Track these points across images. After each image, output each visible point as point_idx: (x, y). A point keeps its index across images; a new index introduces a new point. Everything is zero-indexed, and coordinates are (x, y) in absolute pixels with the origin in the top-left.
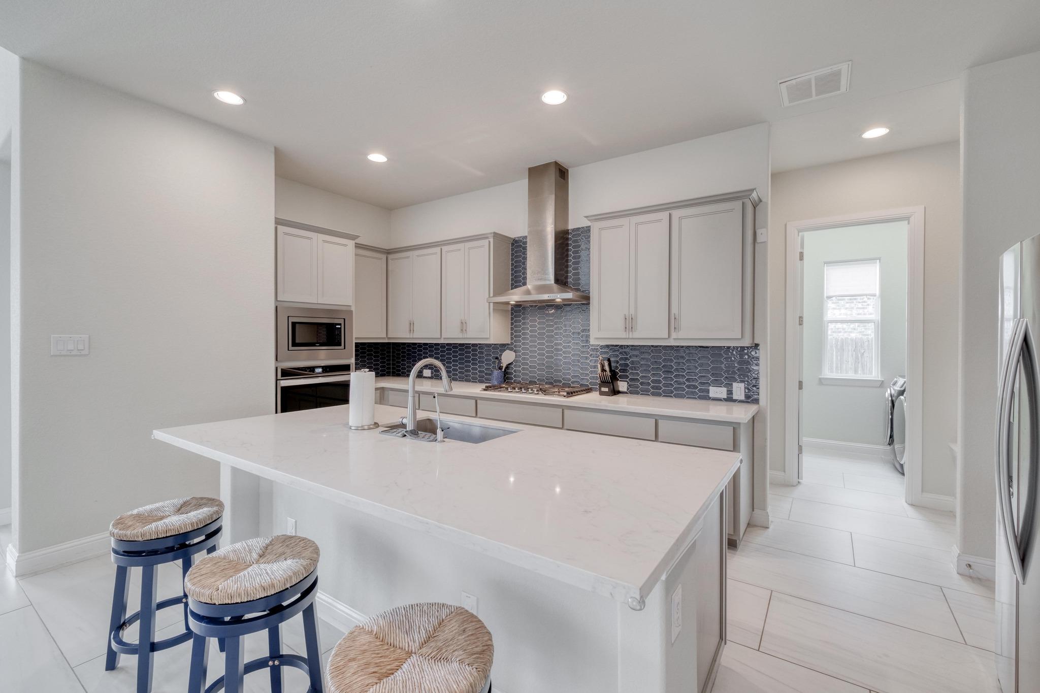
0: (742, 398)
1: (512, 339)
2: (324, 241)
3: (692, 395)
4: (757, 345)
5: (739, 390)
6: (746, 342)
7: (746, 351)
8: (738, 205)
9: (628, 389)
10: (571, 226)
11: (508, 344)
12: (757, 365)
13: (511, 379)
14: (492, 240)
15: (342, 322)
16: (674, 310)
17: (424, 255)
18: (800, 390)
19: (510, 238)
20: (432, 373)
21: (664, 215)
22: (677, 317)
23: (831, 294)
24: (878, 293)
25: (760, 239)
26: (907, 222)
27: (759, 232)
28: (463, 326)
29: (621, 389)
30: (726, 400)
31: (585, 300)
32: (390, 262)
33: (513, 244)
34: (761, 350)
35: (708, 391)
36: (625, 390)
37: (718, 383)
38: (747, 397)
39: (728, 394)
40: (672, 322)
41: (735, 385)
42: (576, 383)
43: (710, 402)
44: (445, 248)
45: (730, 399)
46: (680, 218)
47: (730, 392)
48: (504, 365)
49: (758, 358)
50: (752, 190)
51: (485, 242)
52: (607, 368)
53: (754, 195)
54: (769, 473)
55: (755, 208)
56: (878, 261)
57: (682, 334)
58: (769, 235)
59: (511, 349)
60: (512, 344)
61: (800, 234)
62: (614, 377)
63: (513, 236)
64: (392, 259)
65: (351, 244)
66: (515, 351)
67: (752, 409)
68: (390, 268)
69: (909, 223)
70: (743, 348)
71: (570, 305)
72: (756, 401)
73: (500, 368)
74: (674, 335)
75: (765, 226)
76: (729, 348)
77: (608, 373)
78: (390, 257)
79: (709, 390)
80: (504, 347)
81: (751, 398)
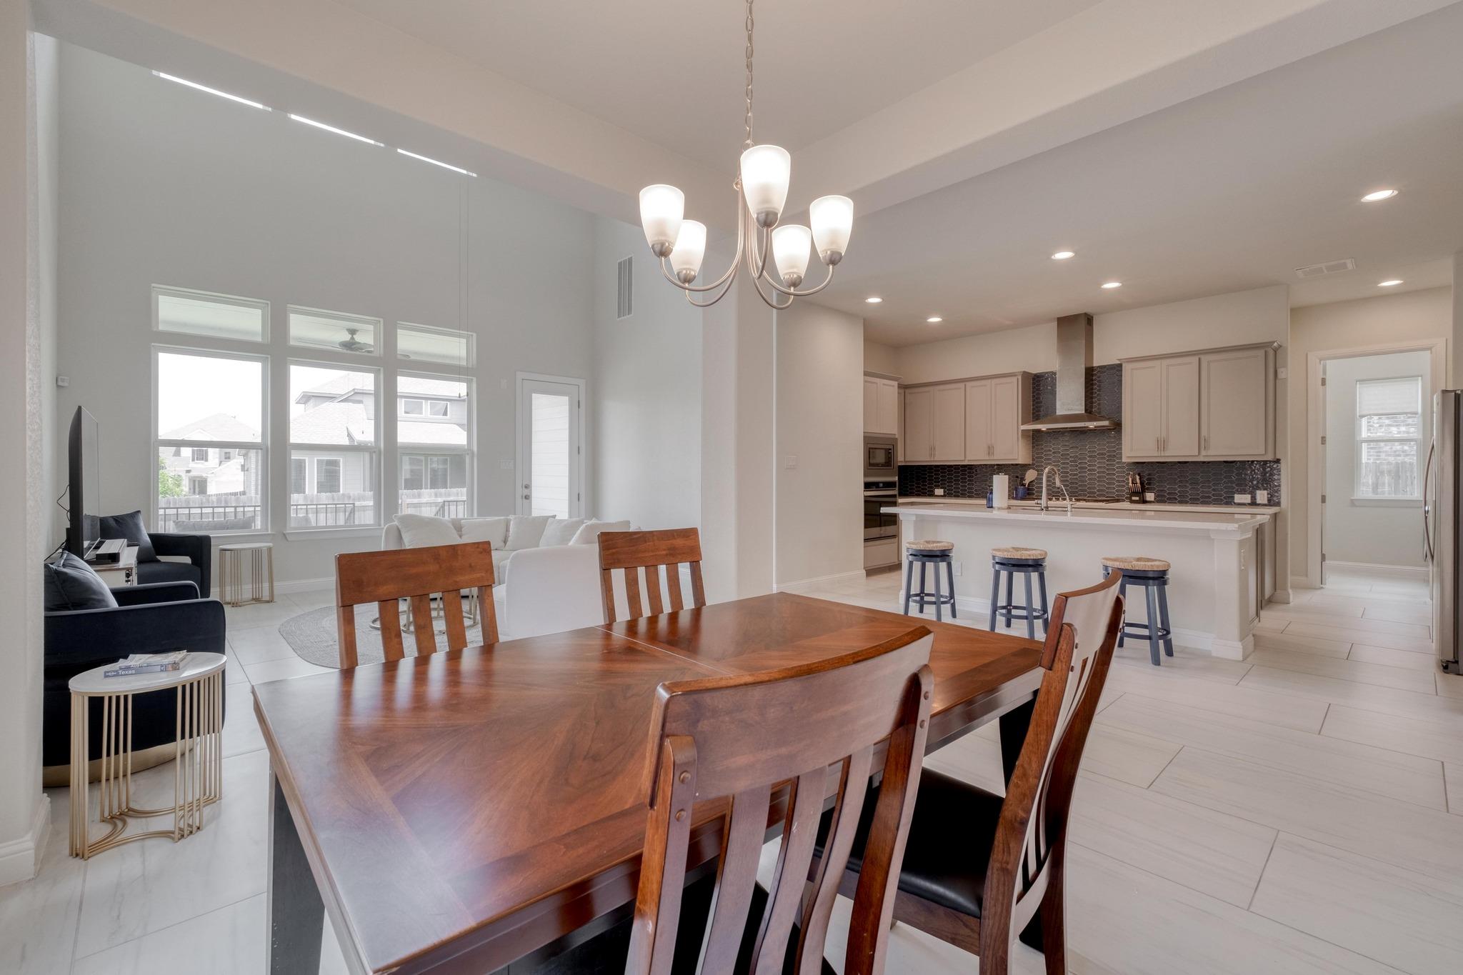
0: (1265, 502)
1: (1033, 460)
2: (884, 384)
4: (1278, 461)
5: (1262, 496)
6: (1269, 457)
7: (1268, 465)
8: (1261, 353)
9: (1155, 499)
10: (1096, 364)
11: (1029, 465)
12: (1279, 475)
13: (1033, 494)
14: (1020, 378)
15: (891, 447)
16: (1204, 433)
17: (944, 390)
18: (1323, 504)
19: (1031, 374)
20: (944, 492)
21: (1195, 360)
22: (1206, 438)
23: (1364, 413)
24: (1420, 411)
25: (1281, 375)
26: (1429, 351)
27: (1279, 371)
28: (990, 450)
29: (1148, 499)
30: (1249, 504)
31: (1117, 426)
32: (908, 396)
33: (1034, 379)
34: (1282, 464)
36: (1153, 500)
37: (1243, 492)
39: (1252, 500)
40: (1202, 442)
41: (1258, 492)
43: (1235, 506)
44: (968, 384)
45: (1254, 503)
46: (1209, 362)
47: (1254, 498)
48: (1027, 482)
49: (1279, 470)
50: (1274, 342)
51: (1014, 379)
52: (1138, 481)
53: (1275, 344)
54: (1289, 578)
55: (1275, 352)
56: (1420, 378)
57: (1211, 452)
58: (1291, 372)
59: (1034, 469)
60: (1033, 464)
61: (1322, 362)
62: (1144, 490)
63: (1034, 372)
64: (910, 393)
65: (895, 383)
66: (1037, 471)
67: (1273, 510)
68: (907, 401)
69: (1431, 353)
70: (1265, 462)
71: (1102, 431)
72: (1278, 504)
73: (1024, 485)
74: (1203, 453)
75: (1285, 366)
76: (1253, 462)
77: (1139, 485)
78: (907, 391)
79: (1234, 497)
80: (1025, 467)
81: (1273, 502)
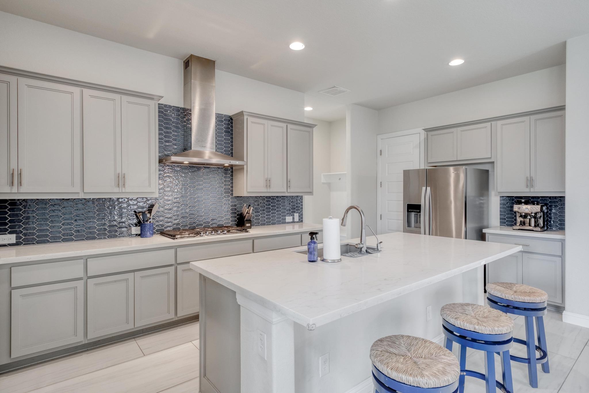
0: (298, 220)
3: (279, 223)
5: (296, 216)
8: (310, 130)
12: (302, 204)
14: (157, 103)
16: (289, 177)
21: (284, 125)
28: (120, 180)
30: (292, 222)
35: (285, 219)
37: (289, 215)
38: (299, 220)
39: (293, 219)
41: (295, 214)
42: (214, 225)
43: (286, 225)
45: (293, 222)
46: (290, 129)
51: (151, 102)
71: (208, 168)
72: (302, 221)
74: (289, 190)
76: (293, 196)
